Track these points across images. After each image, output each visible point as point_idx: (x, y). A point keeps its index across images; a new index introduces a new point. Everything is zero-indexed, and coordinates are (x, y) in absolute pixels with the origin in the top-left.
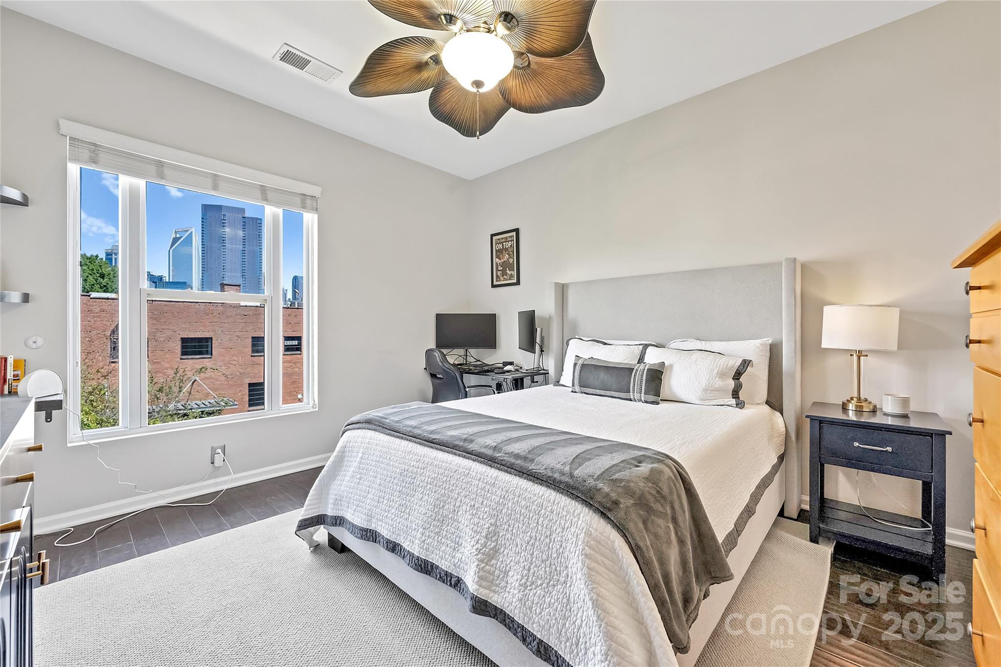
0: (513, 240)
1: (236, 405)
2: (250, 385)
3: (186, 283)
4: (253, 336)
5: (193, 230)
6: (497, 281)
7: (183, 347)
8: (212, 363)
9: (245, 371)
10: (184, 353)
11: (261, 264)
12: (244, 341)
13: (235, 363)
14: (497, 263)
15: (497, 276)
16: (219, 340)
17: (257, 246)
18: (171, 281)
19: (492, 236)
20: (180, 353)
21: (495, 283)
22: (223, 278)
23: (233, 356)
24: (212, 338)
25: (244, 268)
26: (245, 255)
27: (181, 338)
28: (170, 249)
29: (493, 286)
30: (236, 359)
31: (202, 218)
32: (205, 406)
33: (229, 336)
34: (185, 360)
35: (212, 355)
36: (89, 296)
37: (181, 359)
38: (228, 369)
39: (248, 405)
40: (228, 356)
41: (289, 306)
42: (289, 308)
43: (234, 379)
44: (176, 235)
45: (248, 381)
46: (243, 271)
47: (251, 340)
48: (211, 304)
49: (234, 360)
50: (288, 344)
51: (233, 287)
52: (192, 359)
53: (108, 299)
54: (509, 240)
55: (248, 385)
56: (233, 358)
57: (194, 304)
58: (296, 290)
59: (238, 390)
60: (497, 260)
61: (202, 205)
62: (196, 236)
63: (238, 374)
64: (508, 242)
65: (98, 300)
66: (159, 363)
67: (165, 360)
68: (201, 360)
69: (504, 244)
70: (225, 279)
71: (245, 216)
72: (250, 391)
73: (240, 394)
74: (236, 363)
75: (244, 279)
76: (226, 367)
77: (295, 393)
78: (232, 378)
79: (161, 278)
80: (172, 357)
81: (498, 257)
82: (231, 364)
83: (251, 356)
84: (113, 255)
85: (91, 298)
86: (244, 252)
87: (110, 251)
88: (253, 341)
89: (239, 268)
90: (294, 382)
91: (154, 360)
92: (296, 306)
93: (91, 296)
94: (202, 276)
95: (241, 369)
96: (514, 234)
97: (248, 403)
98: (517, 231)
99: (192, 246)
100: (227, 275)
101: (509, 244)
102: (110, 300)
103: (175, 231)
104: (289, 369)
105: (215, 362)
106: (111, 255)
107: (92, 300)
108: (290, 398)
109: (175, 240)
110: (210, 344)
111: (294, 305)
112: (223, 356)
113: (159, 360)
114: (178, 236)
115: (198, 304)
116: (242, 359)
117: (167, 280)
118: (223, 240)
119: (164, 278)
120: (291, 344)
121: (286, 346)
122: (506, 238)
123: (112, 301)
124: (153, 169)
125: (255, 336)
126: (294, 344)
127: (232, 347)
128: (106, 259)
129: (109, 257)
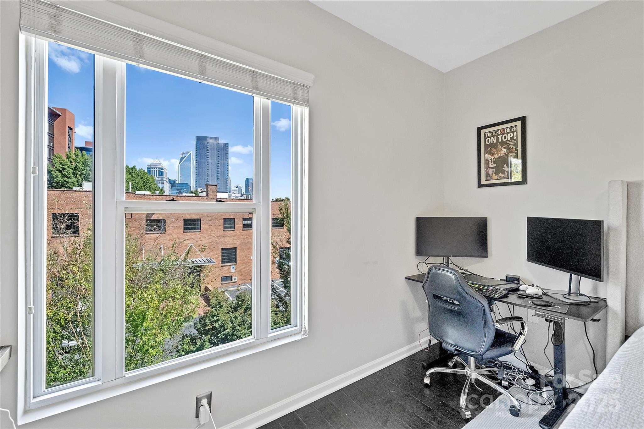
0: (516, 132)
1: (215, 262)
2: (223, 249)
3: (187, 184)
4: (224, 218)
5: (191, 152)
6: (486, 180)
7: (185, 225)
8: (200, 235)
9: (219, 240)
10: (185, 229)
11: (228, 171)
12: (219, 221)
13: (213, 235)
14: (487, 160)
15: (487, 175)
16: (205, 221)
17: (225, 161)
18: (180, 183)
19: (479, 129)
20: (183, 228)
21: (483, 182)
22: (207, 180)
23: (213, 230)
24: (200, 219)
25: (218, 174)
26: (219, 166)
27: (184, 219)
28: (179, 164)
29: (480, 185)
30: (214, 232)
31: (196, 145)
32: (196, 263)
33: (211, 218)
34: (186, 233)
35: (201, 230)
36: (135, 193)
37: (183, 232)
38: (210, 239)
39: (221, 263)
40: (210, 231)
41: (245, 198)
42: (245, 199)
43: (213, 246)
44: (182, 156)
45: (221, 247)
46: (218, 176)
47: (223, 220)
48: (201, 197)
49: (213, 233)
50: (245, 223)
51: (213, 186)
52: (189, 232)
53: (144, 195)
54: (509, 131)
55: (221, 249)
56: (213, 232)
57: (190, 197)
58: (249, 187)
59: (215, 253)
60: (488, 156)
61: (196, 137)
62: (192, 156)
63: (215, 242)
64: (507, 133)
65: (139, 196)
66: (171, 234)
67: (175, 233)
68: (195, 233)
69: (500, 137)
70: (208, 181)
71: (219, 142)
72: (222, 253)
73: (216, 255)
74: (215, 235)
75: (218, 181)
76: (209, 238)
77: (249, 255)
78: (212, 245)
79: (174, 181)
80: (179, 231)
81: (488, 152)
82: (212, 235)
83: (223, 231)
84: (151, 169)
85: (136, 195)
86: (218, 164)
87: (149, 166)
88: (224, 221)
89: (216, 174)
90: (248, 248)
91: (169, 233)
92: (250, 198)
93: (136, 194)
94: (196, 180)
95: (217, 239)
96: (519, 123)
97: (221, 261)
98: (523, 120)
99: (191, 162)
100: (209, 178)
101: (509, 136)
102: (145, 196)
103: (182, 153)
104: (245, 239)
105: (203, 234)
106: (150, 169)
107: (136, 196)
108: (246, 259)
109: (182, 159)
110: (200, 223)
111: (249, 198)
112: (207, 231)
113: (171, 233)
114: (183, 156)
115: (193, 197)
116: (218, 233)
117: (178, 183)
118: (207, 158)
119: (176, 181)
120: (247, 223)
121: (243, 224)
122: (504, 129)
123: (147, 196)
124: (130, 44)
125: (226, 218)
126: (248, 223)
127: (212, 225)
128: (148, 171)
129: (149, 170)
